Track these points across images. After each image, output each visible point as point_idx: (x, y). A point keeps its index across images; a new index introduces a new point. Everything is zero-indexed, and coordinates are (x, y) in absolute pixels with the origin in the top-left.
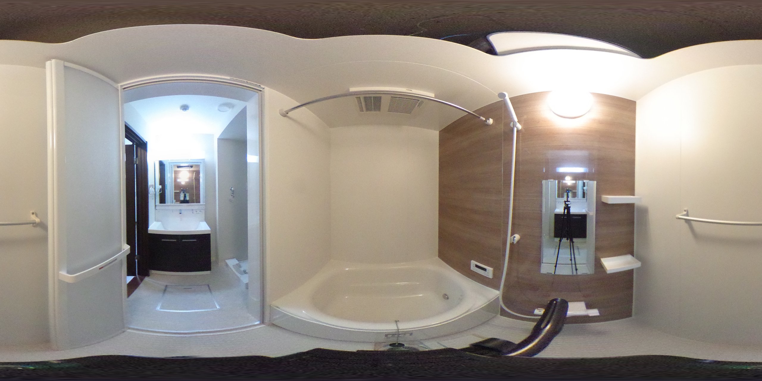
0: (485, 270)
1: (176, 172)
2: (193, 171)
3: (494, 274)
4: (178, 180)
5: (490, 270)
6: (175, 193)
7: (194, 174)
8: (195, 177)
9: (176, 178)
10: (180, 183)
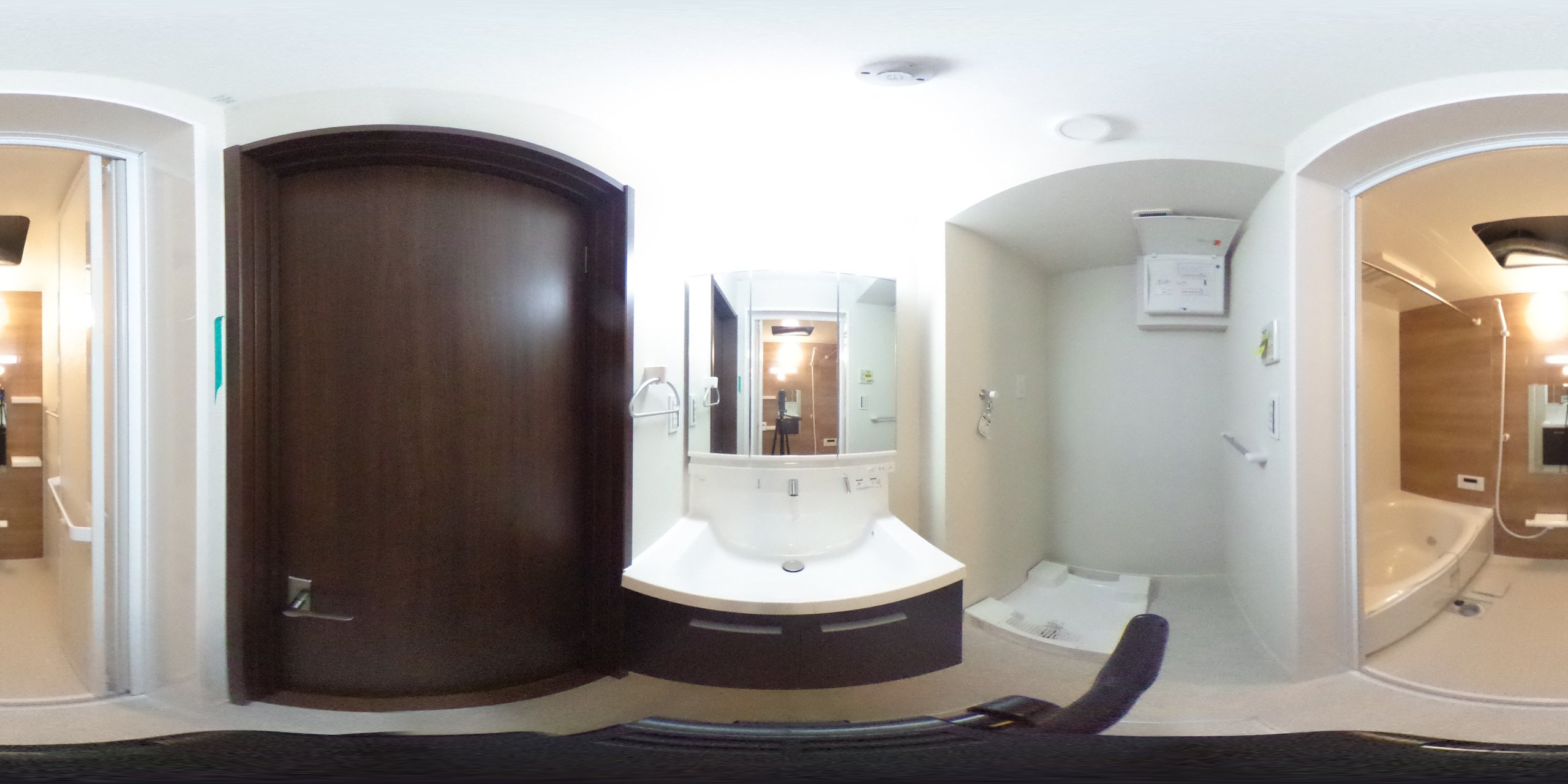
0: (1474, 481)
1: (768, 347)
2: (809, 346)
3: (1486, 485)
4: (773, 371)
5: (1481, 480)
6: (765, 401)
7: (814, 352)
8: (814, 362)
9: (767, 364)
10: (774, 376)
